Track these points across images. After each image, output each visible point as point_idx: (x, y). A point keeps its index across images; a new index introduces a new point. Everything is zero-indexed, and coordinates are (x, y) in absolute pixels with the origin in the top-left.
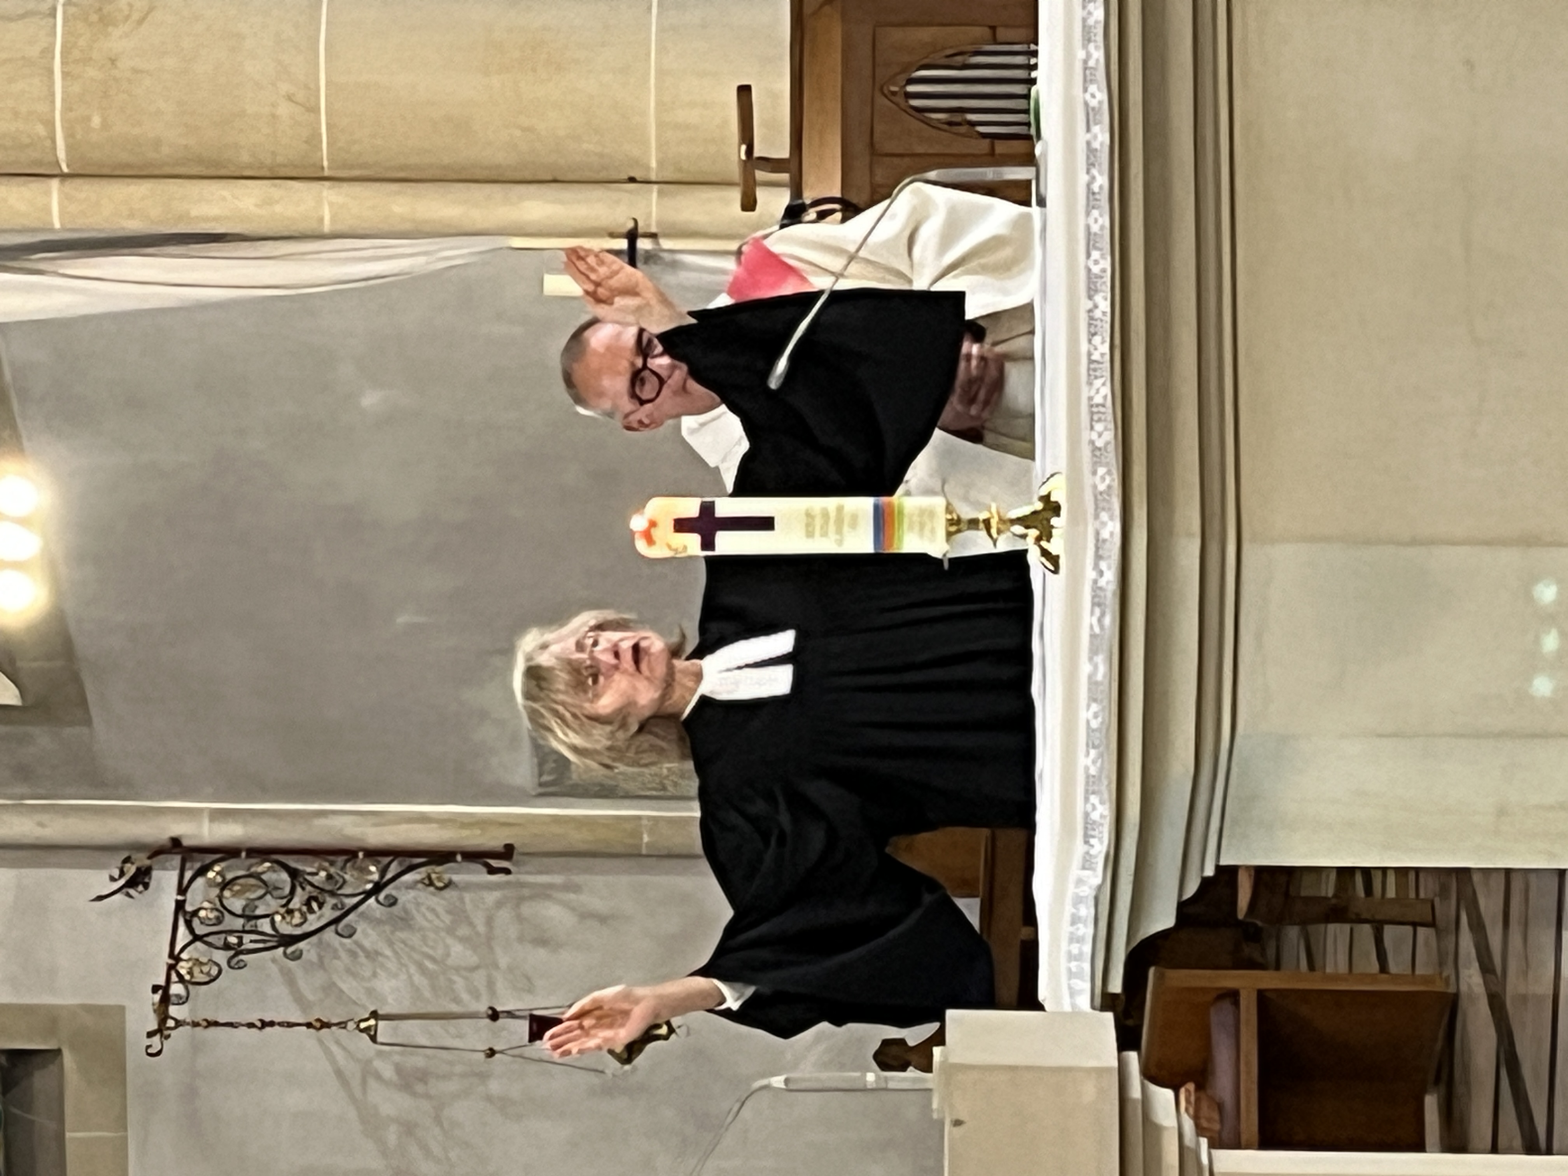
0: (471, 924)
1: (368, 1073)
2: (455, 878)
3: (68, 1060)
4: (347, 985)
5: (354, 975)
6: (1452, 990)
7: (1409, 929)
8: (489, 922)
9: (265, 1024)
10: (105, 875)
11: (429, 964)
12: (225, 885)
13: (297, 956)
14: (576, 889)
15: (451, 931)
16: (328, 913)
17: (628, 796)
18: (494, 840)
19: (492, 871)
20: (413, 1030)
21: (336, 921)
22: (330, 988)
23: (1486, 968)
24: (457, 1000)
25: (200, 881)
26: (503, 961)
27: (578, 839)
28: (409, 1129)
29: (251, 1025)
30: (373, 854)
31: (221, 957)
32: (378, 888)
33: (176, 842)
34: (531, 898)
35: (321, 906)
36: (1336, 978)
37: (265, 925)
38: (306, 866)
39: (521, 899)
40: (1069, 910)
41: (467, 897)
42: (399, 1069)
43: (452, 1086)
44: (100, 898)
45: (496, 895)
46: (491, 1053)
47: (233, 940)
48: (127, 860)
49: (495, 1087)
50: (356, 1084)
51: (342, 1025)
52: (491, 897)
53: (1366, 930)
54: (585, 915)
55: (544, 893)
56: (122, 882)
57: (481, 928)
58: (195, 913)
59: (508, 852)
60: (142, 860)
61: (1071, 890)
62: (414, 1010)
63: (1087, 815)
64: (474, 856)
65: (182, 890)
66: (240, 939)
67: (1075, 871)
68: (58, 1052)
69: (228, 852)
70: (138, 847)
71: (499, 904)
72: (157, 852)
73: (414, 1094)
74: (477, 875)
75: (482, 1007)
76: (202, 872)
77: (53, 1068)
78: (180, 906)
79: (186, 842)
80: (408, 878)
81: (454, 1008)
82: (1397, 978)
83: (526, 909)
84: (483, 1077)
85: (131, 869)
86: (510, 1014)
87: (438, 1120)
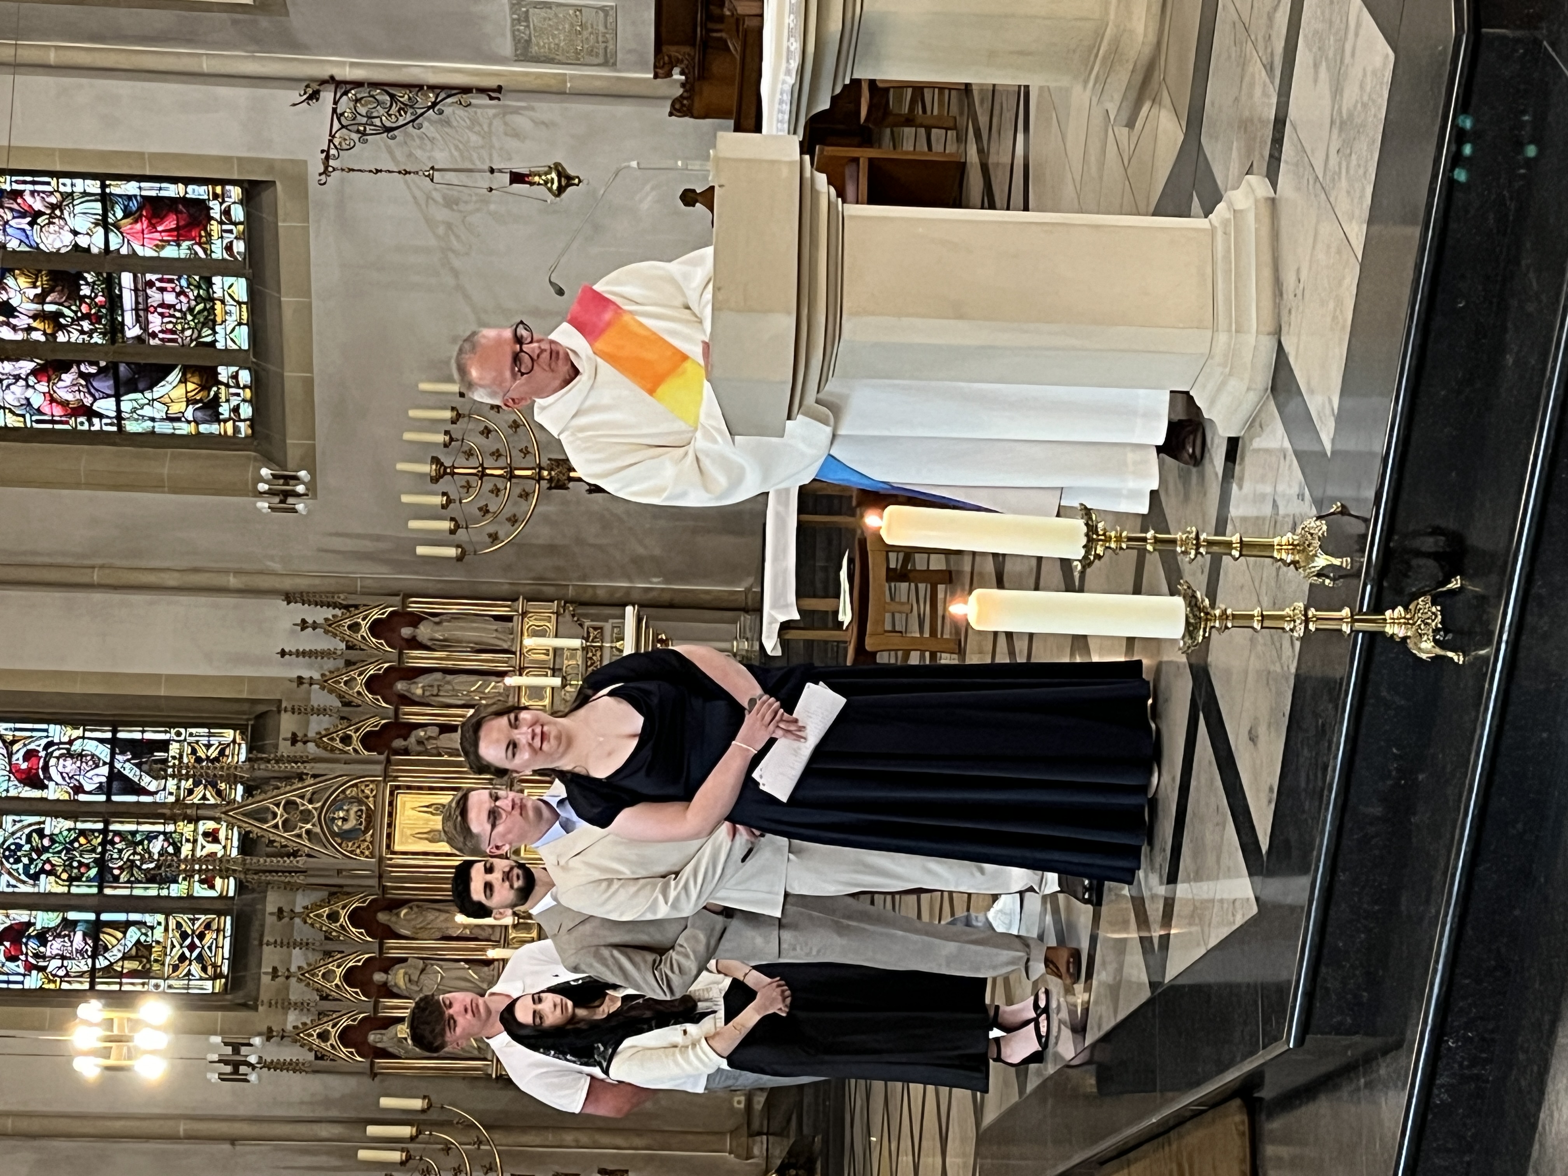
0: (481, 125)
1: (429, 197)
2: (473, 101)
3: (279, 185)
4: (418, 153)
5: (424, 150)
6: (963, 160)
7: (944, 131)
8: (490, 125)
9: (378, 171)
10: (297, 93)
11: (461, 146)
12: (357, 100)
13: (393, 138)
14: (533, 109)
15: (470, 128)
16: (409, 117)
17: (560, 63)
18: (492, 83)
19: (491, 98)
20: (451, 177)
21: (413, 121)
22: (410, 155)
23: (980, 151)
24: (474, 164)
25: (345, 97)
26: (497, 145)
27: (535, 84)
28: (449, 226)
29: (371, 171)
30: (432, 88)
31: (355, 136)
32: (434, 104)
33: (332, 78)
34: (511, 113)
35: (406, 113)
36: (907, 153)
37: (377, 122)
38: (398, 93)
39: (504, 114)
40: (778, 96)
41: (479, 111)
42: (444, 197)
43: (470, 207)
44: (294, 105)
45: (493, 111)
46: (491, 190)
47: (362, 128)
48: (307, 86)
49: (492, 207)
50: (423, 202)
51: (417, 173)
52: (491, 112)
53: (922, 131)
54: (537, 123)
55: (516, 111)
56: (305, 97)
57: (486, 128)
58: (342, 114)
59: (499, 89)
60: (315, 86)
61: (779, 86)
62: (452, 167)
63: (788, 48)
64: (482, 91)
65: (336, 102)
66: (365, 129)
67: (782, 76)
68: (274, 182)
69: (358, 84)
70: (314, 80)
71: (495, 116)
72: (323, 82)
73: (453, 210)
74: (484, 100)
75: (486, 167)
76: (346, 93)
77: (272, 189)
78: (334, 110)
79: (337, 78)
80: (449, 100)
81: (471, 166)
82: (937, 153)
83: (509, 118)
84: (485, 202)
85: (310, 91)
86: (500, 171)
87: (463, 221)
